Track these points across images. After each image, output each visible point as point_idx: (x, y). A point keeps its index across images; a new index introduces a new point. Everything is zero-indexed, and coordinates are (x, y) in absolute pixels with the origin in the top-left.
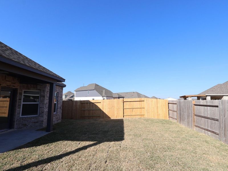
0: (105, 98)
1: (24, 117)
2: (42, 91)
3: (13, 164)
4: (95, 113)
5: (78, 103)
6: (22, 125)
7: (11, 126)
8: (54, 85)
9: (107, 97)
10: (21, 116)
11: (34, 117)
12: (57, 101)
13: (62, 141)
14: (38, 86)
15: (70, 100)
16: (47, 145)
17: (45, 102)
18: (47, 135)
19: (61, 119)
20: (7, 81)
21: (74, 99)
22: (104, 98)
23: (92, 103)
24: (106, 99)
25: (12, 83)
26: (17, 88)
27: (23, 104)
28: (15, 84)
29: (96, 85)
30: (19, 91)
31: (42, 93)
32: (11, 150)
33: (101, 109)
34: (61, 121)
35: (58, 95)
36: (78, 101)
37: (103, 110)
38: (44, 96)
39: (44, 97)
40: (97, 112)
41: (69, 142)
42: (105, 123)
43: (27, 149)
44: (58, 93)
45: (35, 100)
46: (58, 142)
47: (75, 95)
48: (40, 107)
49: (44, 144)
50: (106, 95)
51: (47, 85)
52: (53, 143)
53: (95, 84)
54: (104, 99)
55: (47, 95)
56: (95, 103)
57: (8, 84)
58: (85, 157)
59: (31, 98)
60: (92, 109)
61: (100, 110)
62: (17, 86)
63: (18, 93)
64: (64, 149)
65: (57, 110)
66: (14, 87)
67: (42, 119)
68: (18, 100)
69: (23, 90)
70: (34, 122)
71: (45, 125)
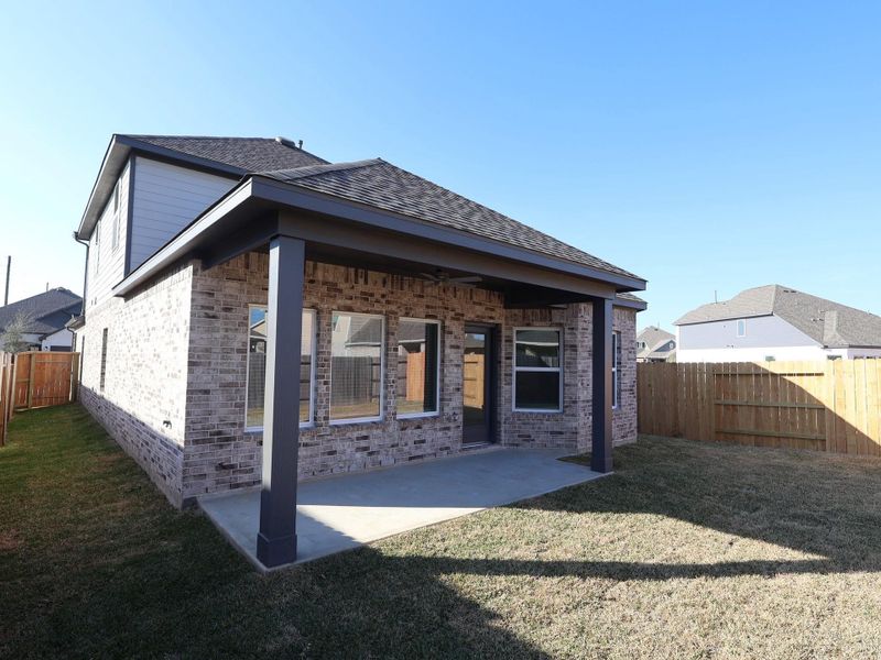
0: (844, 352)
1: (523, 413)
2: (567, 331)
3: (517, 548)
4: (793, 424)
5: (701, 375)
6: (519, 436)
7: (492, 436)
8: (608, 305)
9: (851, 347)
10: (514, 409)
11: (549, 415)
12: (619, 363)
13: (653, 517)
14: (553, 312)
15: (657, 359)
16: (604, 515)
17: (580, 367)
18: (597, 480)
19: (636, 432)
20: (474, 303)
21: (675, 356)
22: (835, 352)
23: (774, 375)
24: (845, 356)
25: (487, 309)
26: (499, 322)
27: (517, 372)
28: (493, 310)
29: (784, 293)
30: (504, 333)
31: (568, 337)
32: (505, 506)
33: (829, 405)
34: (635, 441)
35: (620, 340)
36: (701, 364)
37: (840, 413)
38: (575, 346)
39: (574, 348)
40: (802, 419)
41: (685, 527)
42: (863, 477)
43: (546, 513)
44: (619, 333)
45: (543, 358)
46: (641, 516)
47: (677, 341)
48: (565, 385)
49: (593, 510)
50: (844, 335)
51: (582, 306)
52: (624, 515)
53: (777, 286)
54: (832, 358)
55: (586, 341)
56: (790, 375)
57: (479, 313)
58: (774, 609)
59: (528, 352)
60: (771, 402)
61: (822, 409)
62: (499, 316)
63: (503, 339)
64: (670, 550)
65: (619, 398)
66: (492, 321)
67: (574, 424)
68: (503, 360)
69: (515, 329)
70: (552, 433)
71: (585, 445)
